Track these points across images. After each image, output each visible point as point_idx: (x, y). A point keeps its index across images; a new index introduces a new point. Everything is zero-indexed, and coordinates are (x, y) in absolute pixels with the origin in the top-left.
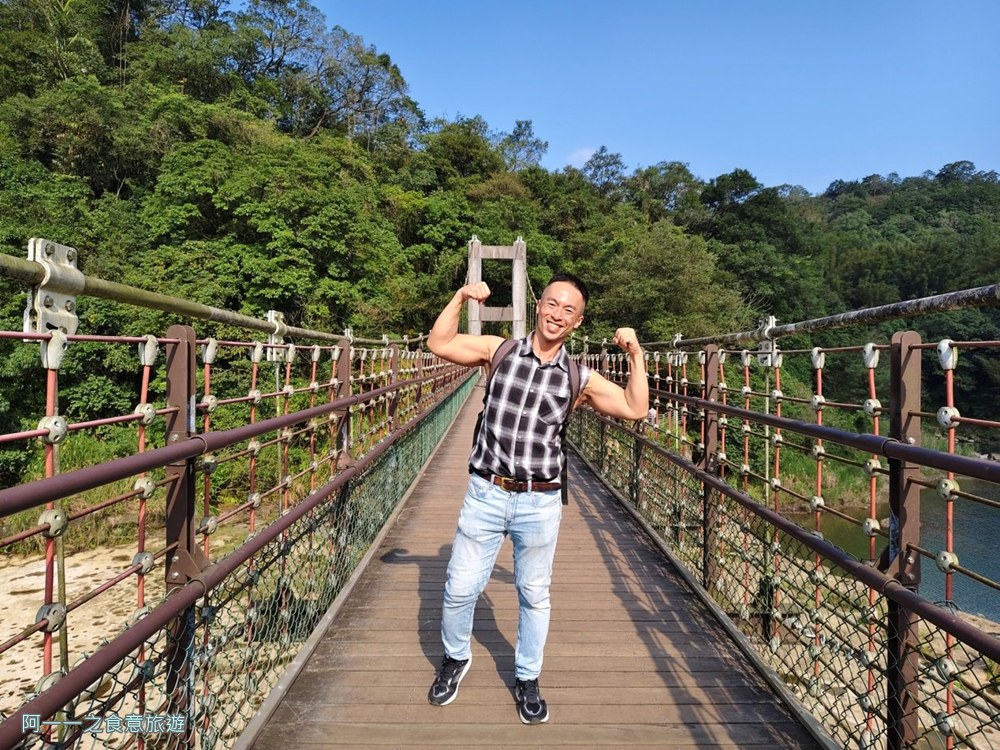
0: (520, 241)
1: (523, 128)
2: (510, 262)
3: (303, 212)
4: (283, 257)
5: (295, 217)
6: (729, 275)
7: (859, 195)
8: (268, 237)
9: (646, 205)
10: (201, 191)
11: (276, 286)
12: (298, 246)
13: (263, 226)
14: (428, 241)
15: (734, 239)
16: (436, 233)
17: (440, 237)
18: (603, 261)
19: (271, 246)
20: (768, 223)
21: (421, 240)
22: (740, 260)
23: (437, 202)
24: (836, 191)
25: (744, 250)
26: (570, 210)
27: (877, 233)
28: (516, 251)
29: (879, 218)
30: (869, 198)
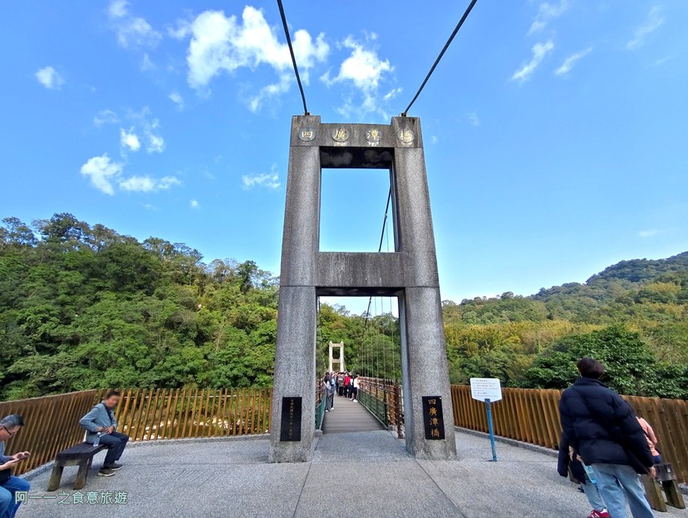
0: (343, 343)
7: (473, 305)
26: (356, 331)
27: (479, 320)
28: (341, 346)
29: (480, 314)
30: (477, 306)
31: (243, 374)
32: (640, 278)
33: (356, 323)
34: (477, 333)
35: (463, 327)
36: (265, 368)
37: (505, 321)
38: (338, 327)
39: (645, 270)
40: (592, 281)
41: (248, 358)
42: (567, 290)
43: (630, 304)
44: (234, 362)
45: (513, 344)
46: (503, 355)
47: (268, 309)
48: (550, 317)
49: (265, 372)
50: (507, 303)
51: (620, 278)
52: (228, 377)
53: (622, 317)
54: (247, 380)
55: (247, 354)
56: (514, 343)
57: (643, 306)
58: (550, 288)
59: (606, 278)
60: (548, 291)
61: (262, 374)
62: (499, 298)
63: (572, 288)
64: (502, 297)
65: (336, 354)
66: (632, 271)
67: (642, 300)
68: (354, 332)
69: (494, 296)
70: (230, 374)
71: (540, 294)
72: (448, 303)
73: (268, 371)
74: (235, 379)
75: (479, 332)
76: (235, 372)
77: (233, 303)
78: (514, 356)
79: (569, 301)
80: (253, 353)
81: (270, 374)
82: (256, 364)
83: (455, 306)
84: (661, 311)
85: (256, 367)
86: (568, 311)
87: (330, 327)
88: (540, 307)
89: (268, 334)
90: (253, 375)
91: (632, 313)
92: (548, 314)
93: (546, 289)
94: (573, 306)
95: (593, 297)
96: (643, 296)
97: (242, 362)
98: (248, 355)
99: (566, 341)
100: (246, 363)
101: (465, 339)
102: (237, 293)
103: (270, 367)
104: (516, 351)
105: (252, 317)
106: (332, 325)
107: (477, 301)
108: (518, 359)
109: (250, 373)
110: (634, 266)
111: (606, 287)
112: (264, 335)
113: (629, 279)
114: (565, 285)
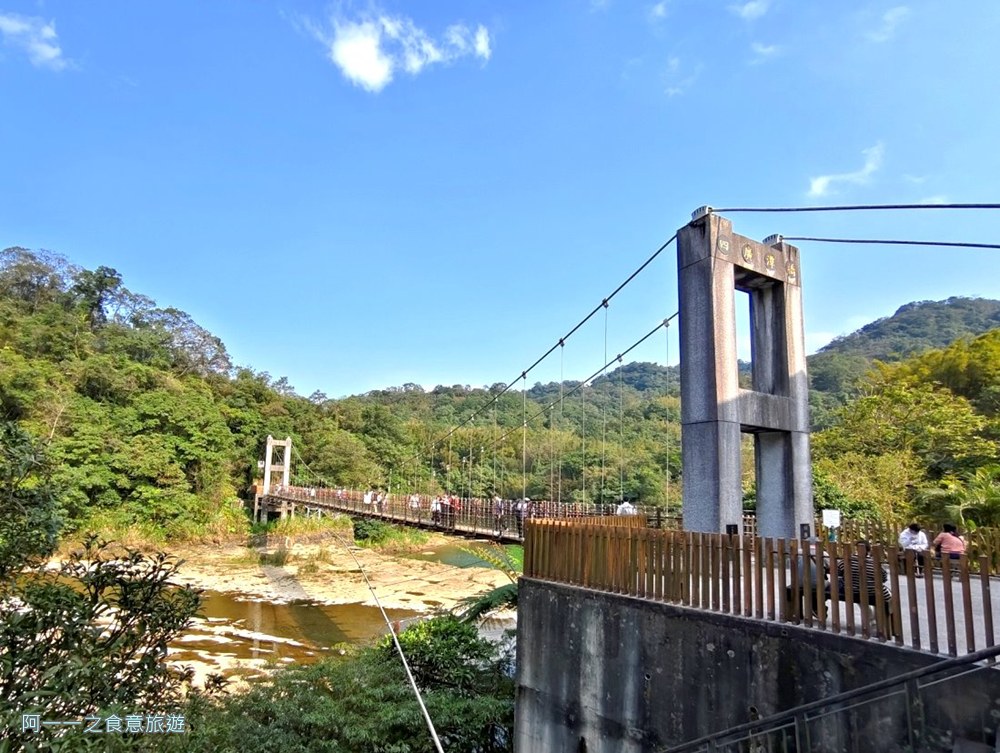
0: (289, 439)
1: (284, 380)
2: (284, 447)
3: (206, 425)
4: (197, 444)
5: (202, 427)
6: (372, 453)
7: (450, 395)
8: (192, 435)
9: (337, 418)
10: (164, 414)
11: (193, 455)
12: (203, 439)
13: (191, 431)
14: (243, 433)
15: (374, 436)
16: (247, 429)
17: (248, 431)
18: (320, 447)
19: (193, 438)
20: (389, 430)
21: (239, 432)
22: (377, 446)
23: (247, 415)
24: (438, 391)
25: (379, 441)
26: (306, 422)
27: (457, 419)
28: (287, 443)
29: (459, 410)
30: (455, 398)
31: (110, 483)
32: (646, 387)
33: (304, 407)
34: (459, 438)
35: (440, 428)
36: (154, 474)
37: (491, 424)
38: (276, 413)
39: (652, 377)
40: (598, 382)
41: (117, 456)
42: (569, 390)
43: (639, 420)
44: (93, 462)
45: (506, 459)
46: (491, 471)
47: (151, 369)
48: (547, 425)
49: (152, 481)
50: (496, 399)
51: (627, 383)
52: (83, 489)
53: (630, 435)
54: (116, 495)
55: (116, 449)
56: (507, 456)
57: (651, 422)
58: (547, 383)
59: (612, 381)
60: (543, 388)
61: (146, 485)
62: (487, 390)
63: (573, 388)
64: (491, 389)
65: (278, 457)
66: (641, 377)
67: (652, 415)
68: (303, 424)
69: (480, 386)
70: (87, 482)
71: (533, 391)
72: (412, 389)
73: (161, 481)
74: (93, 493)
75: (462, 438)
76: (97, 480)
77: (71, 348)
78: (505, 475)
79: (570, 405)
80: (127, 447)
81: (163, 486)
82: (139, 467)
83: (424, 395)
84: (665, 431)
85: (136, 473)
86: (567, 420)
87: (262, 411)
88: (534, 408)
89: (159, 416)
90: (128, 487)
91: (639, 430)
92: (546, 420)
93: (543, 384)
94: (573, 414)
95: (595, 404)
96: (652, 411)
97: (107, 464)
98: (118, 451)
99: (574, 459)
100: (117, 465)
101: (442, 446)
102: (81, 329)
103: (163, 473)
104: (508, 467)
105: (118, 381)
106: (267, 408)
107: (456, 391)
108: (509, 478)
109: (123, 481)
110: (644, 370)
111: (611, 394)
112: (152, 417)
113: (636, 387)
114: (566, 383)
